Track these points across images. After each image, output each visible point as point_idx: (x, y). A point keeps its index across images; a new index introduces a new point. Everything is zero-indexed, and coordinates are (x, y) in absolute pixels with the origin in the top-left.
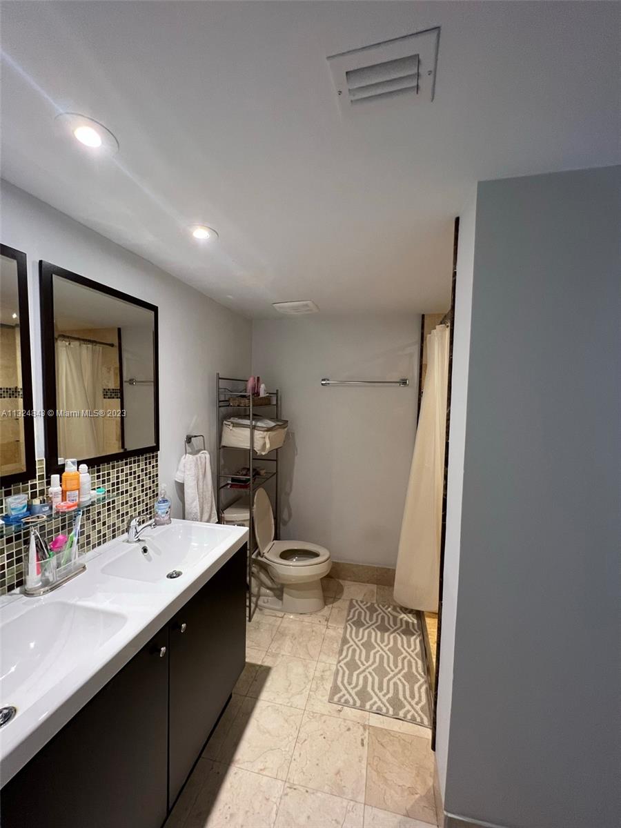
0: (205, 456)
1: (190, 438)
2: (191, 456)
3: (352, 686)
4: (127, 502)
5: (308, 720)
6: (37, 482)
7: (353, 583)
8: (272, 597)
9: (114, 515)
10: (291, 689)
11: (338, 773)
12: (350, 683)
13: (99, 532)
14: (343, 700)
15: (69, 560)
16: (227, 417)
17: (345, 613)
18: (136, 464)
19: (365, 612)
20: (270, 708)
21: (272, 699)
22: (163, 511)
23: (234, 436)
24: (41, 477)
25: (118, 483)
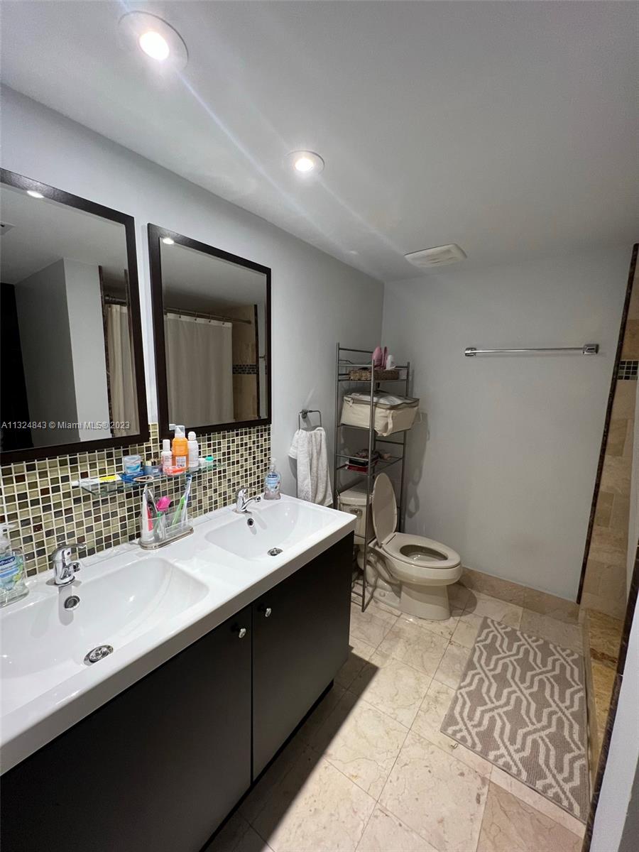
0: (321, 433)
1: (306, 413)
2: (304, 432)
3: (473, 723)
4: (238, 473)
5: (412, 741)
6: (152, 445)
7: (490, 598)
8: (389, 591)
9: (225, 483)
10: (397, 700)
11: (441, 821)
12: (471, 719)
13: (211, 498)
14: (459, 736)
15: (179, 521)
16: (348, 392)
17: (476, 632)
18: (248, 436)
19: (503, 639)
20: (371, 712)
21: (375, 703)
22: (272, 485)
23: (354, 414)
24: (155, 441)
25: (229, 453)
